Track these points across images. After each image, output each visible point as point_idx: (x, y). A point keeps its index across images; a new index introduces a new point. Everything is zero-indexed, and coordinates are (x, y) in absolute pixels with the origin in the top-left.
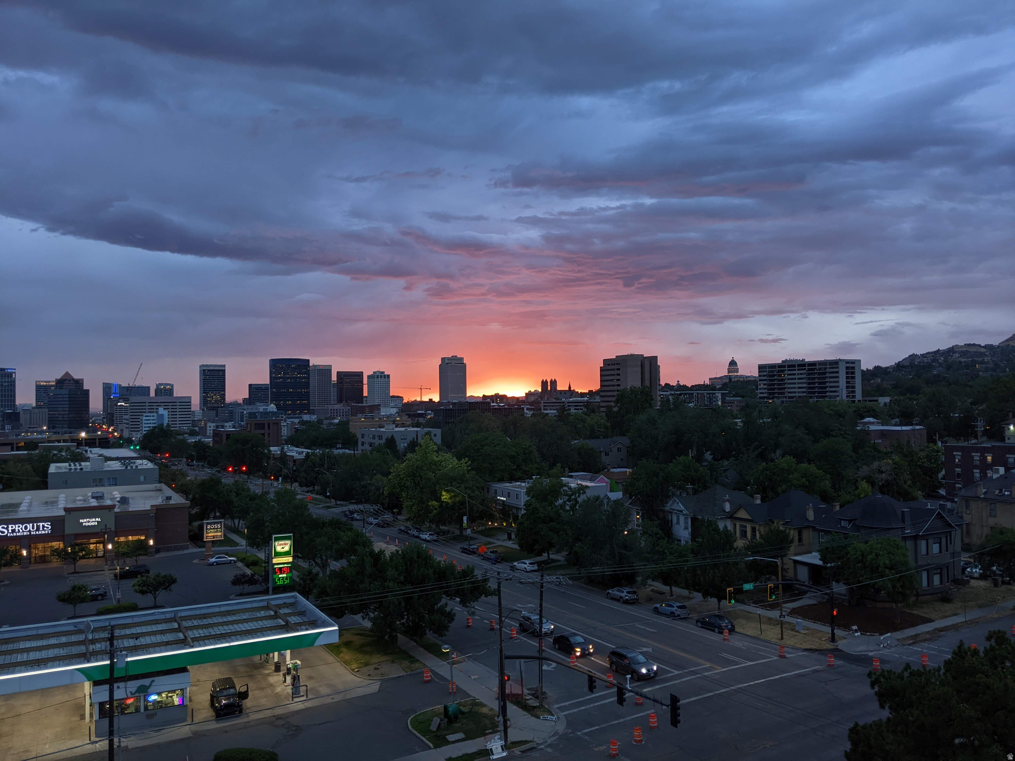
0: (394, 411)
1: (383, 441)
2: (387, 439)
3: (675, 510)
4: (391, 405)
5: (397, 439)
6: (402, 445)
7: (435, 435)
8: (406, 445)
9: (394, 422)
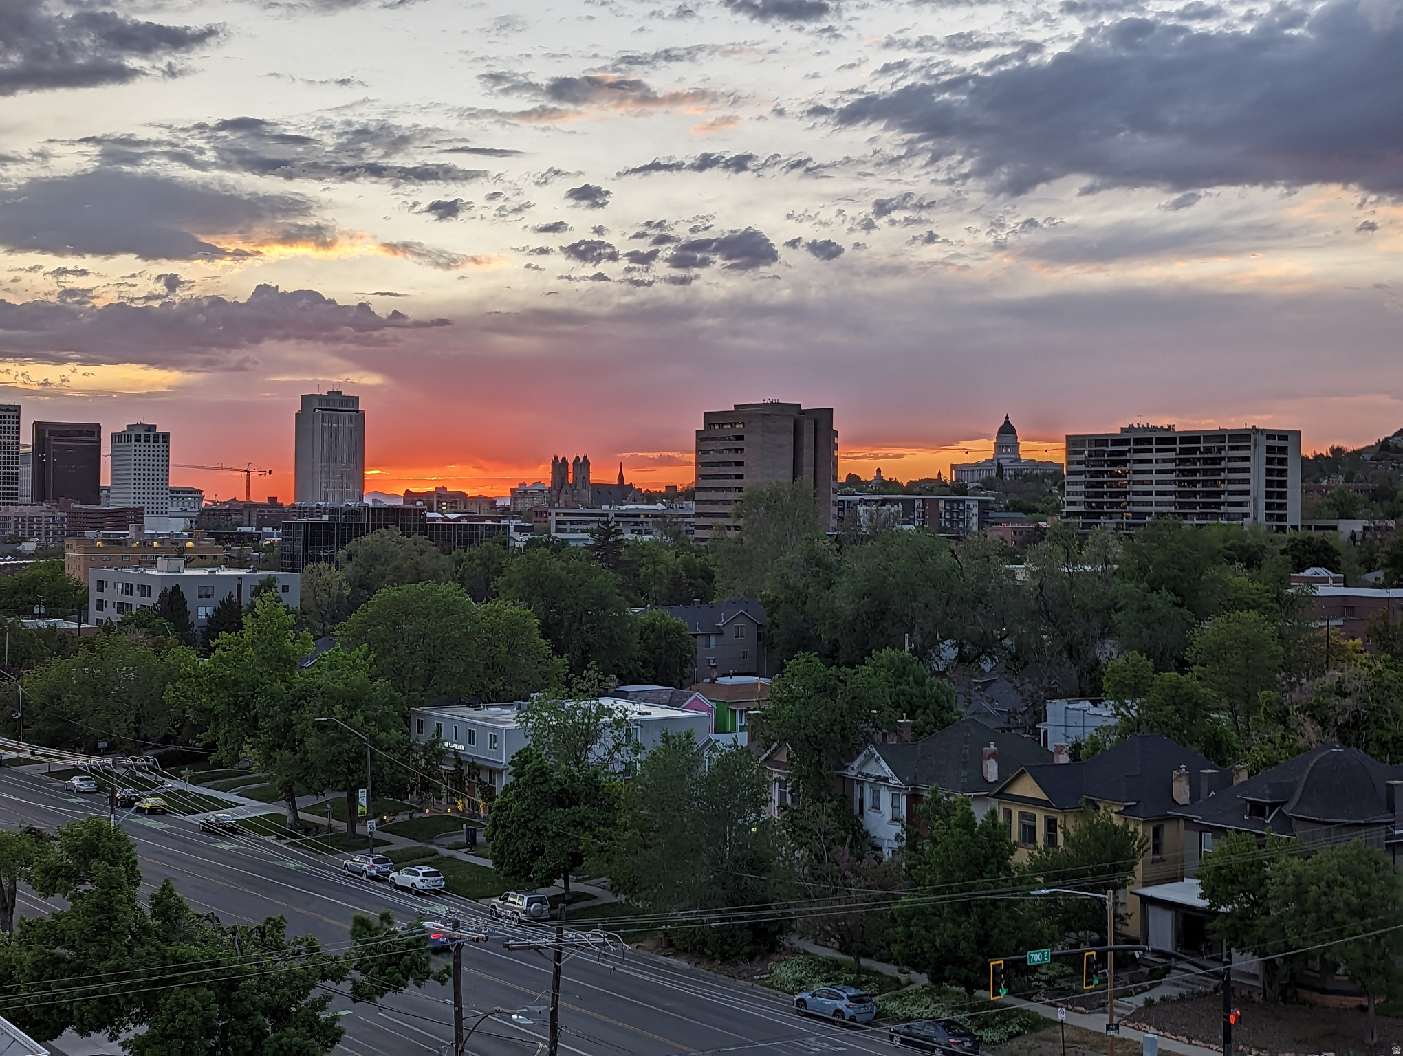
0: (178, 526)
1: (154, 599)
2: (162, 595)
3: (871, 776)
4: (170, 509)
5: (190, 595)
6: (201, 611)
7: (285, 589)
8: (210, 611)
9: (181, 552)
